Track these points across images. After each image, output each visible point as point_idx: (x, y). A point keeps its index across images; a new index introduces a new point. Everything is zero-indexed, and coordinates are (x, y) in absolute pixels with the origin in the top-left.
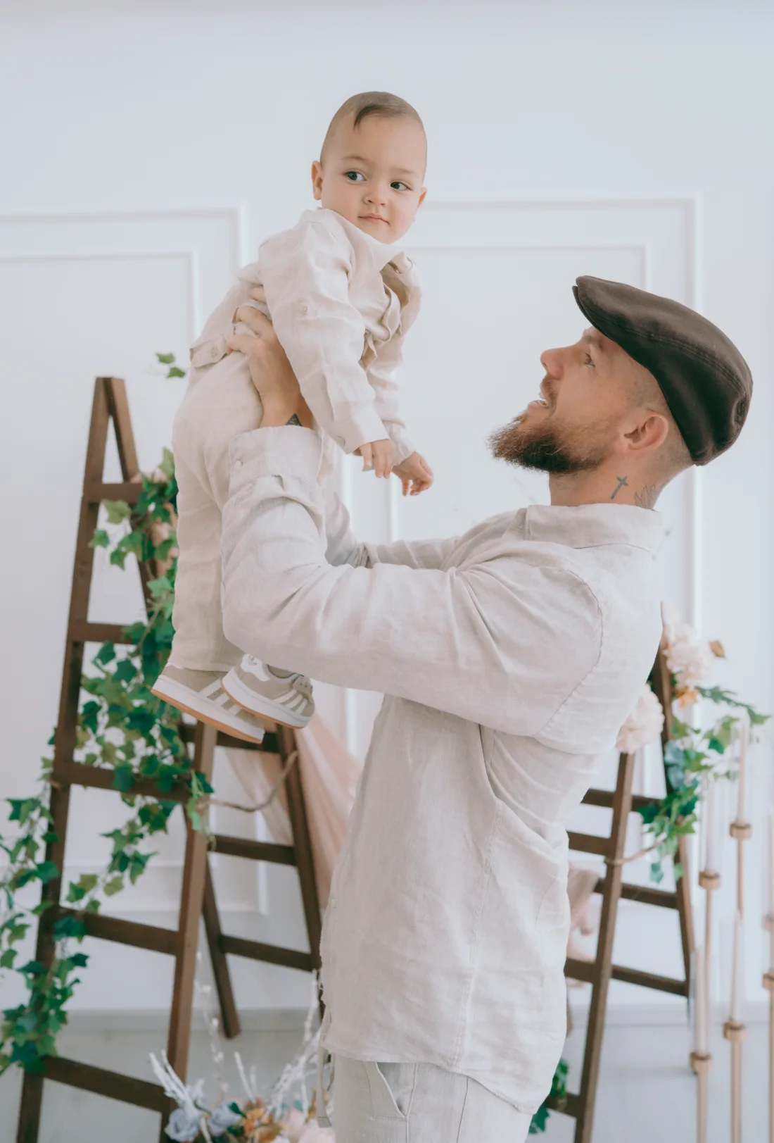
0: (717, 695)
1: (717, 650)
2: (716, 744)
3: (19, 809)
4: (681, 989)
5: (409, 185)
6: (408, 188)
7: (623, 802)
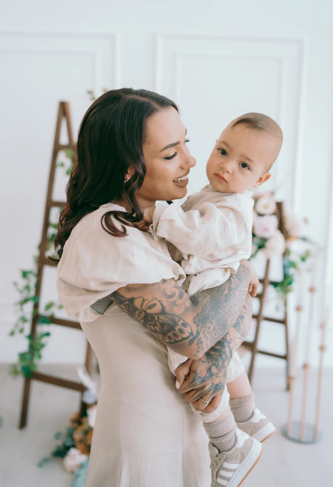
0: (304, 239)
1: (306, 221)
2: (303, 259)
3: (25, 274)
4: (284, 357)
5: (249, 168)
6: (249, 169)
7: (267, 282)
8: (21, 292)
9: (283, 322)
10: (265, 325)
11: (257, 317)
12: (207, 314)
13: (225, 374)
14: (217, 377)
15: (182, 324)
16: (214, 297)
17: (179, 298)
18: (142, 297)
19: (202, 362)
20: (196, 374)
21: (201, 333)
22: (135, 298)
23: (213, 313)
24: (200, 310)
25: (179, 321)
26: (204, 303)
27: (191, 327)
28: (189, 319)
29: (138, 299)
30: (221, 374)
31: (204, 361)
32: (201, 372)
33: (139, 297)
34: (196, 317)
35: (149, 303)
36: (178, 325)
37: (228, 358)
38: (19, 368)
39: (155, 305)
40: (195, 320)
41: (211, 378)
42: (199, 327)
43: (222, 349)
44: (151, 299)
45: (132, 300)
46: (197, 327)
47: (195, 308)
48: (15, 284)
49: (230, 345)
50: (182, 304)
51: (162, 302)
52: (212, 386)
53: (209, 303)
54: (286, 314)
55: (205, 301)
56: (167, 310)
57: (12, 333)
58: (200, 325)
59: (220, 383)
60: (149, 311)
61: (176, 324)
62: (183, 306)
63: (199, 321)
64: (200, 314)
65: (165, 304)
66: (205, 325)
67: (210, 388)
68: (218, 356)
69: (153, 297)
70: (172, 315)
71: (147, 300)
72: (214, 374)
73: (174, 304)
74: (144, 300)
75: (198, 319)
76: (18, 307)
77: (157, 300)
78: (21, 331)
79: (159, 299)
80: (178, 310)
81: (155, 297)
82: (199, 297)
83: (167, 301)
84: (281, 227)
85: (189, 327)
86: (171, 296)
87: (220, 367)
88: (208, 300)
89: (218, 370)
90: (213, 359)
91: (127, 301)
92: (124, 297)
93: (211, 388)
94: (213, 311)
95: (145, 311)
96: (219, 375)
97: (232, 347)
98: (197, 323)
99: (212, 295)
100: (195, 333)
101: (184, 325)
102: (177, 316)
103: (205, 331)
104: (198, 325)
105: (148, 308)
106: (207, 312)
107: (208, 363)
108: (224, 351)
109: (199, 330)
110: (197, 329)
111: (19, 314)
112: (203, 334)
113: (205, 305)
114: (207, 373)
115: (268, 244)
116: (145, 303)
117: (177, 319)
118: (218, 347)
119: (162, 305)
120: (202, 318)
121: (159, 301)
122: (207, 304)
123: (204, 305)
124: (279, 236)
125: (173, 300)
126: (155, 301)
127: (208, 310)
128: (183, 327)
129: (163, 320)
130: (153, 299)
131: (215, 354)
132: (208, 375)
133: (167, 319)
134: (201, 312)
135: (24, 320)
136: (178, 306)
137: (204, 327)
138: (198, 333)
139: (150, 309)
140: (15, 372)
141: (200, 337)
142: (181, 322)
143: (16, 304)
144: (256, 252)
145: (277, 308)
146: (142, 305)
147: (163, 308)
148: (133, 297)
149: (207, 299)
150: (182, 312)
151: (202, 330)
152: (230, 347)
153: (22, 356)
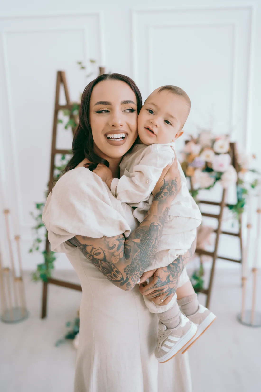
0: (253, 171)
1: (254, 157)
2: (253, 186)
3: (38, 206)
4: (239, 262)
5: (172, 124)
7: (223, 205)
8: (37, 219)
9: (238, 235)
10: (223, 237)
11: (217, 231)
12: (135, 266)
13: (177, 283)
14: (172, 283)
15: (116, 271)
16: (143, 251)
17: (117, 250)
18: (92, 245)
19: (164, 271)
20: (160, 279)
21: (130, 279)
22: (87, 245)
23: (140, 264)
24: (130, 263)
25: (114, 268)
26: (134, 257)
27: (122, 275)
28: (121, 268)
29: (89, 246)
30: (175, 282)
31: (166, 271)
32: (162, 278)
33: (90, 245)
34: (126, 268)
35: (96, 251)
36: (113, 271)
37: (181, 271)
38: (38, 275)
39: (100, 253)
40: (125, 270)
41: (169, 283)
42: (128, 275)
43: (178, 264)
44: (98, 249)
45: (85, 246)
46: (127, 275)
47: (126, 260)
48: (31, 214)
49: (183, 262)
50: (118, 256)
51: (105, 252)
52: (169, 289)
53: (138, 257)
54: (240, 229)
55: (135, 255)
56: (107, 258)
57: (31, 251)
58: (129, 274)
59: (174, 288)
60: (95, 257)
61: (112, 270)
62: (118, 257)
63: (128, 271)
64: (130, 266)
65: (107, 254)
66: (133, 274)
67: (166, 291)
68: (175, 269)
69: (99, 247)
70: (110, 263)
71: (95, 248)
72: (171, 281)
73: (113, 254)
74: (93, 248)
75: (128, 270)
76: (34, 231)
77: (102, 250)
78: (37, 249)
79: (103, 249)
80: (114, 260)
81: (101, 247)
82: (131, 252)
83: (108, 252)
84: (234, 163)
85: (121, 274)
86: (112, 248)
87: (175, 277)
88: (138, 255)
89: (173, 278)
90: (171, 270)
91: (81, 246)
92: (80, 243)
93: (168, 291)
94: (140, 263)
95: (93, 256)
96: (173, 282)
97: (184, 264)
98: (127, 272)
99: (142, 249)
100: (125, 279)
101: (118, 272)
102: (114, 265)
103: (133, 277)
104: (127, 274)
105: (95, 255)
106: (135, 264)
107: (168, 273)
108: (179, 265)
109: (128, 277)
110: (126, 276)
111: (35, 237)
112: (132, 279)
113: (135, 259)
114: (166, 280)
115: (223, 177)
116: (94, 250)
117: (113, 267)
118: (176, 263)
119: (104, 254)
120: (131, 269)
121: (103, 251)
122: (136, 258)
123: (133, 259)
124: (232, 170)
125: (112, 251)
126: (100, 251)
127: (136, 262)
128: (116, 274)
129: (104, 265)
130: (99, 248)
131: (173, 267)
132: (166, 281)
133: (107, 265)
134: (131, 265)
135: (39, 241)
136: (115, 256)
137: (132, 275)
138: (127, 279)
139: (97, 255)
140: (35, 278)
141: (129, 281)
142: (115, 270)
143: (33, 228)
144: (215, 183)
145: (233, 225)
146: (91, 251)
147: (105, 256)
148: (86, 244)
149: (136, 254)
150: (117, 262)
151: (131, 277)
152: (183, 263)
153: (40, 267)
